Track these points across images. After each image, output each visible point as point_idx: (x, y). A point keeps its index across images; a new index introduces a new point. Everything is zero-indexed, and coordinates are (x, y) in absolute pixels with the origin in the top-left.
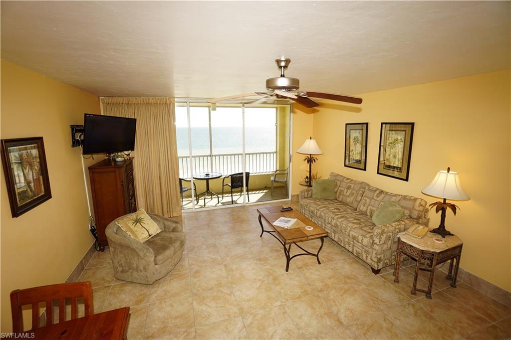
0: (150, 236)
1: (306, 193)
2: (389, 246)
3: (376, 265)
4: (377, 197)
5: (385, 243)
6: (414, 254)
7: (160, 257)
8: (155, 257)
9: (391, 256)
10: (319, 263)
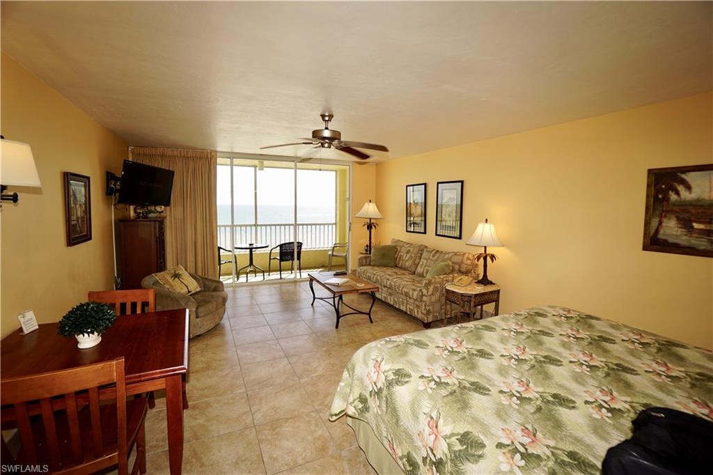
0: (189, 292)
1: (364, 260)
2: (437, 298)
3: (426, 318)
4: (433, 257)
5: (433, 294)
6: (455, 299)
7: (201, 310)
8: (197, 308)
9: (441, 309)
10: (372, 322)
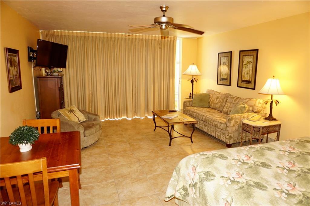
0: (79, 121)
1: (188, 103)
2: (237, 129)
3: (228, 141)
4: (235, 101)
5: (233, 126)
6: (249, 129)
7: (87, 132)
8: (84, 131)
9: (239, 136)
10: (192, 142)
